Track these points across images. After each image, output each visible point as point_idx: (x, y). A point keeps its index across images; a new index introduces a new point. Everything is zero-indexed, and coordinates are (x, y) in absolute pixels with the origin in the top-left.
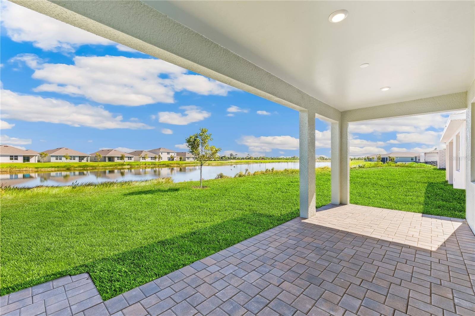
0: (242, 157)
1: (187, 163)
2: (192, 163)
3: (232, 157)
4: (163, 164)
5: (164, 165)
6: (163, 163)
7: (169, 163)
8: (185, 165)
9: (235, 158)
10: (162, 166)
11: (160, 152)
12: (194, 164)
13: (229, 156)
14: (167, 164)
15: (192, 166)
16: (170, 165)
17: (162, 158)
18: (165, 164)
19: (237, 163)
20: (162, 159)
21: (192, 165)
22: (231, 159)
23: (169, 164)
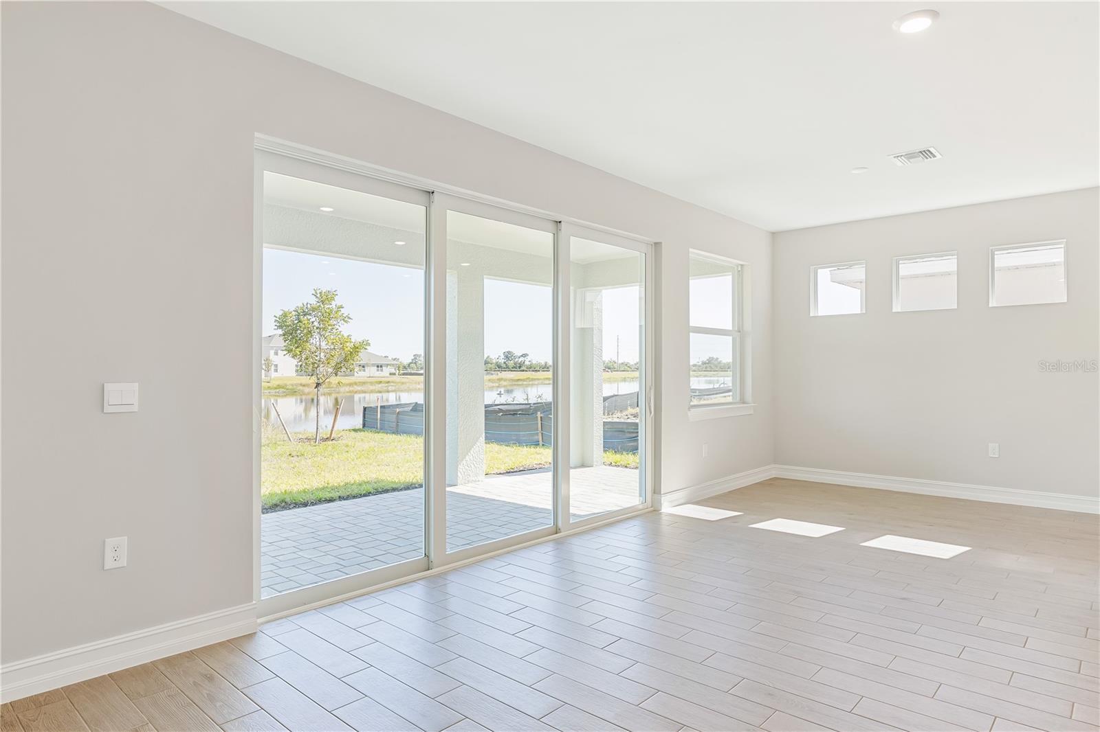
0: (543, 363)
1: (356, 384)
2: (372, 383)
3: (511, 363)
4: (279, 387)
5: (282, 390)
6: (277, 383)
7: (299, 382)
8: (347, 389)
9: (520, 367)
10: (273, 391)
11: (272, 348)
12: (378, 387)
13: (502, 361)
14: (290, 387)
15: (372, 392)
16: (301, 388)
17: (276, 366)
18: (283, 388)
19: (520, 383)
20: (276, 371)
21: (372, 388)
22: (507, 368)
23: (296, 385)
